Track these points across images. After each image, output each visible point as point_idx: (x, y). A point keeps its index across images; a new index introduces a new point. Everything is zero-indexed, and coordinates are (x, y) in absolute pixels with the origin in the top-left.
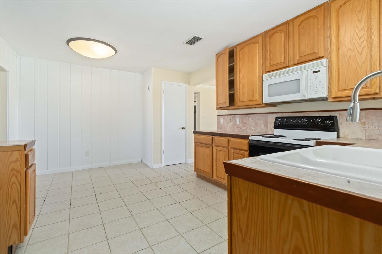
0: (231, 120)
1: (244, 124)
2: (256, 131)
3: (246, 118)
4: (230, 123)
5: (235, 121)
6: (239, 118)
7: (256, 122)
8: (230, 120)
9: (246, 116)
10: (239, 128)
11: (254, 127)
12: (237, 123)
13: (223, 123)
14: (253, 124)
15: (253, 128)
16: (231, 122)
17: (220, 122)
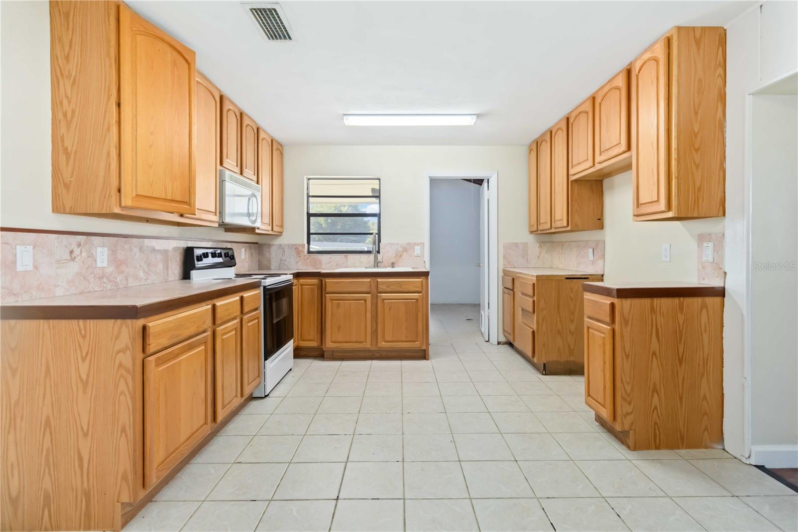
0: (74, 255)
1: (118, 263)
2: (148, 281)
3: (126, 247)
4: (72, 262)
5: (92, 257)
6: (104, 247)
7: (147, 258)
8: (71, 252)
10: (105, 280)
11: (144, 272)
12: (99, 264)
13: (36, 267)
15: (142, 274)
16: (73, 259)
17: (14, 262)
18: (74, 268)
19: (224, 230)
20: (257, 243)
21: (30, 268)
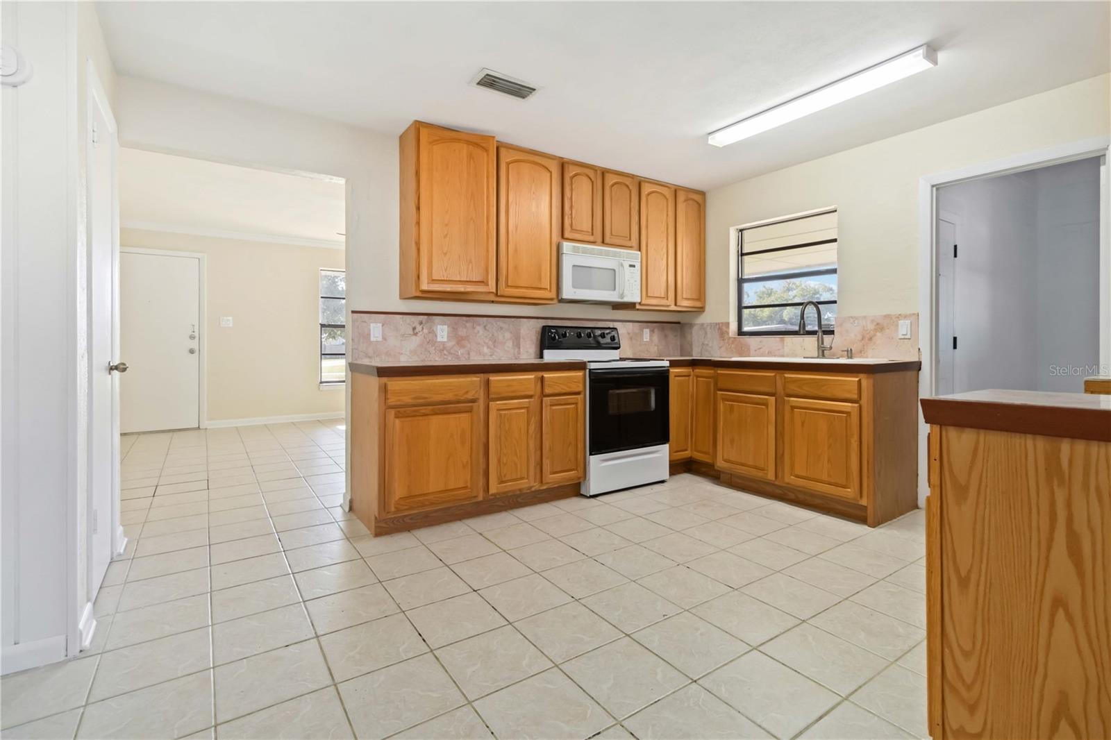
0: (417, 330)
1: (460, 341)
2: (494, 356)
3: (468, 325)
4: (414, 338)
5: (432, 332)
6: (445, 325)
7: (493, 335)
8: (414, 329)
9: (467, 322)
10: (445, 352)
11: (488, 347)
12: (439, 339)
13: (384, 339)
14: (487, 341)
15: (486, 350)
16: (416, 334)
17: (369, 335)
18: (416, 341)
19: (611, 307)
20: (679, 323)
21: (380, 339)
